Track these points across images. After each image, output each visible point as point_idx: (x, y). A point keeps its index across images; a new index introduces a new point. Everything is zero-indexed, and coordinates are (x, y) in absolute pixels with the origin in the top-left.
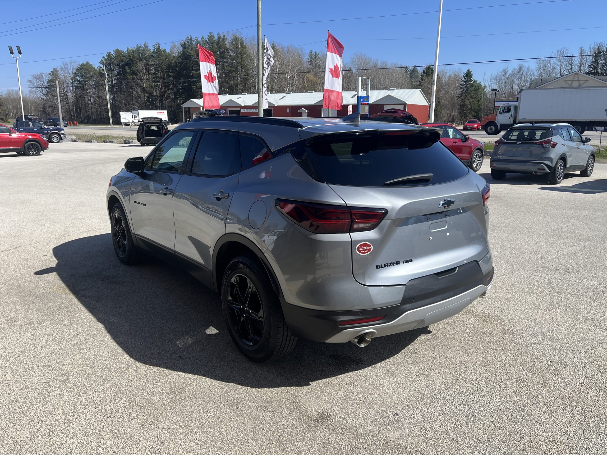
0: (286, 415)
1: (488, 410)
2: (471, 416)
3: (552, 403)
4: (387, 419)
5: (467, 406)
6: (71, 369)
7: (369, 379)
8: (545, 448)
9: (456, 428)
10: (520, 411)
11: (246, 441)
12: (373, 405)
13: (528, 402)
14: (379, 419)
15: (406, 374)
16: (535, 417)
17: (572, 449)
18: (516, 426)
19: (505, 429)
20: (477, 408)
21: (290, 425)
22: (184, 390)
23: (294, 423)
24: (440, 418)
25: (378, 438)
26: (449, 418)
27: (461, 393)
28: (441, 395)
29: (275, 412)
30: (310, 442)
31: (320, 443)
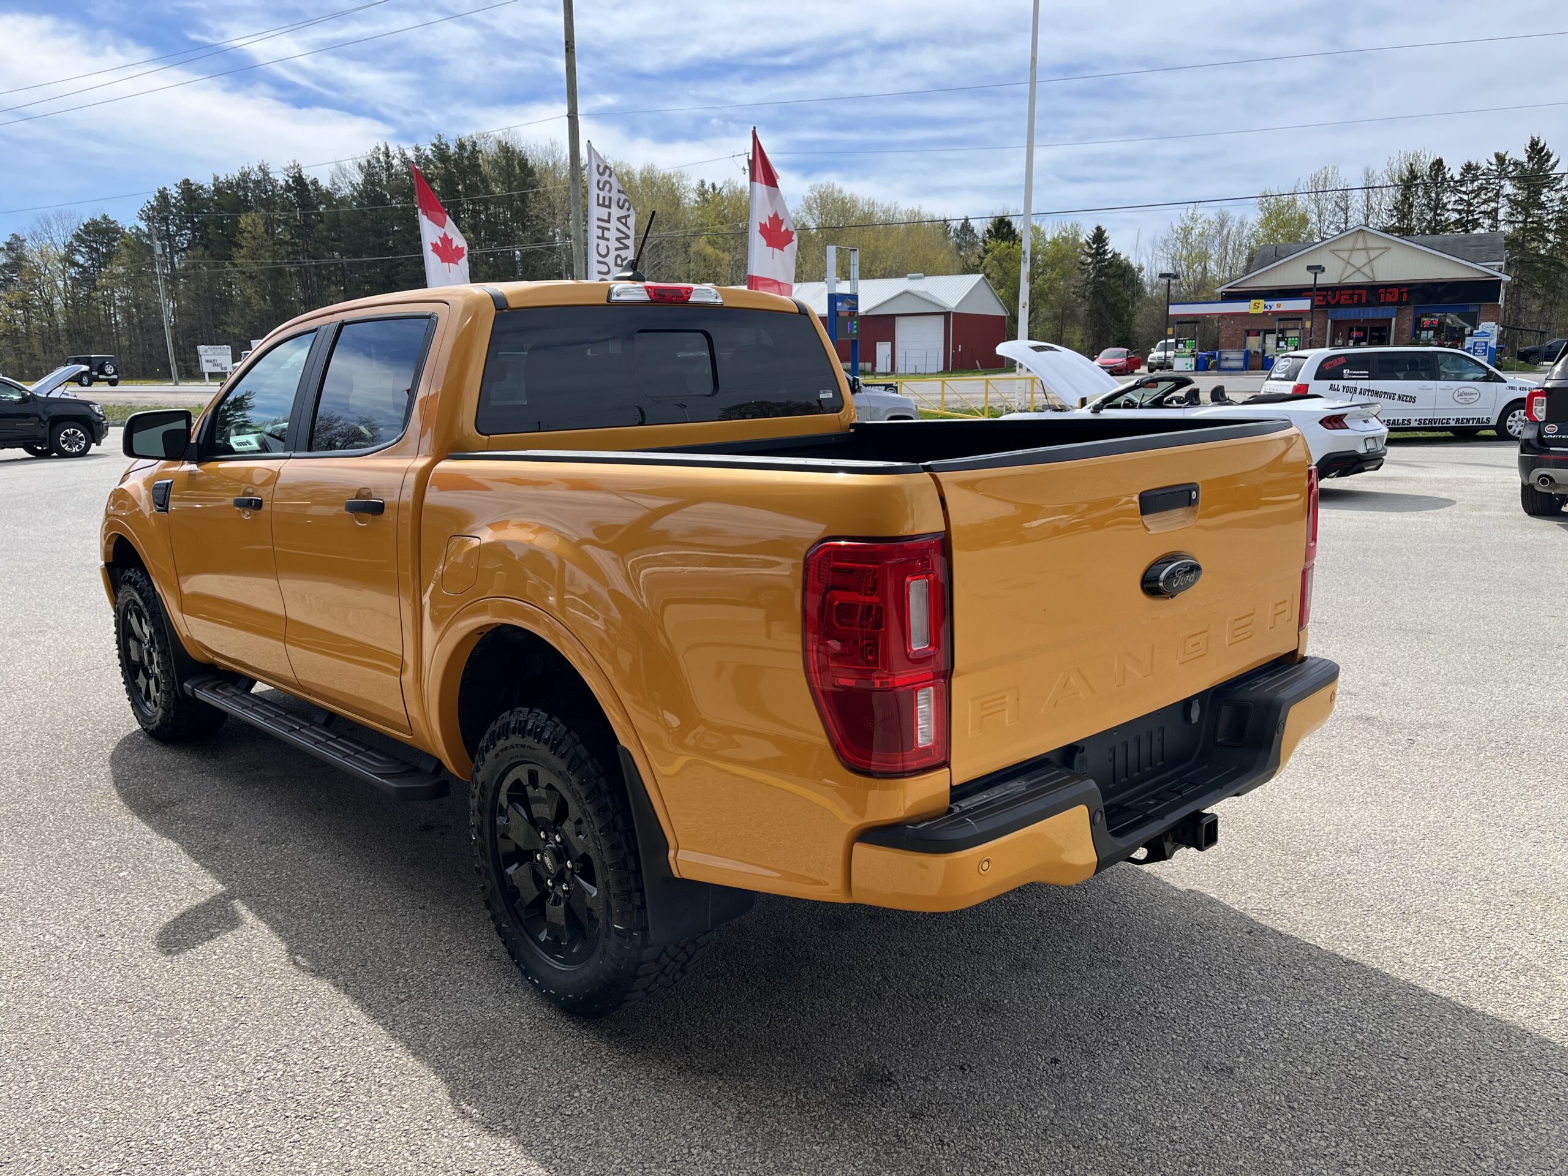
0: (778, 1081)
1: (1277, 1036)
2: (1239, 1052)
3: (1424, 1010)
4: (1036, 1075)
5: (1224, 1029)
6: (182, 1004)
7: (972, 981)
8: (1430, 1115)
9: (1206, 1083)
10: (1353, 1032)
11: (685, 1151)
12: (994, 1042)
13: (1368, 1010)
14: (1016, 1076)
15: (1062, 964)
16: (1391, 1044)
17: (1493, 1111)
18: (1350, 1067)
19: (1324, 1077)
20: (1248, 1032)
21: (794, 1106)
22: (499, 1038)
23: (801, 1101)
24: (1165, 1061)
25: (1022, 1120)
26: (1186, 1061)
27: (1204, 999)
28: (1156, 1008)
29: (748, 1075)
30: (849, 1142)
31: (878, 1144)
